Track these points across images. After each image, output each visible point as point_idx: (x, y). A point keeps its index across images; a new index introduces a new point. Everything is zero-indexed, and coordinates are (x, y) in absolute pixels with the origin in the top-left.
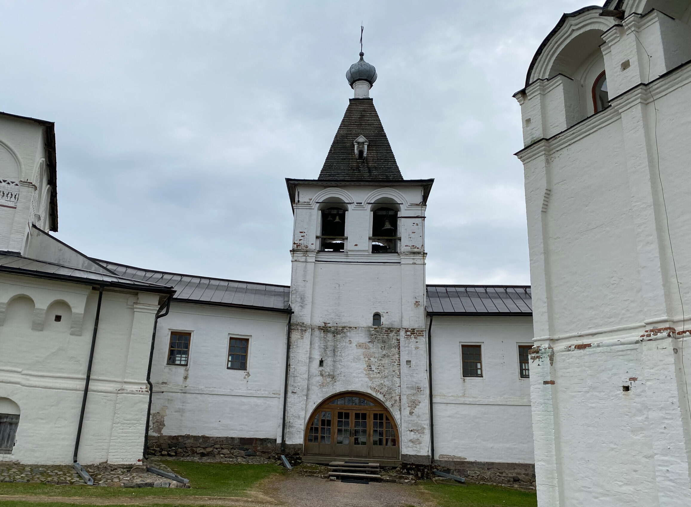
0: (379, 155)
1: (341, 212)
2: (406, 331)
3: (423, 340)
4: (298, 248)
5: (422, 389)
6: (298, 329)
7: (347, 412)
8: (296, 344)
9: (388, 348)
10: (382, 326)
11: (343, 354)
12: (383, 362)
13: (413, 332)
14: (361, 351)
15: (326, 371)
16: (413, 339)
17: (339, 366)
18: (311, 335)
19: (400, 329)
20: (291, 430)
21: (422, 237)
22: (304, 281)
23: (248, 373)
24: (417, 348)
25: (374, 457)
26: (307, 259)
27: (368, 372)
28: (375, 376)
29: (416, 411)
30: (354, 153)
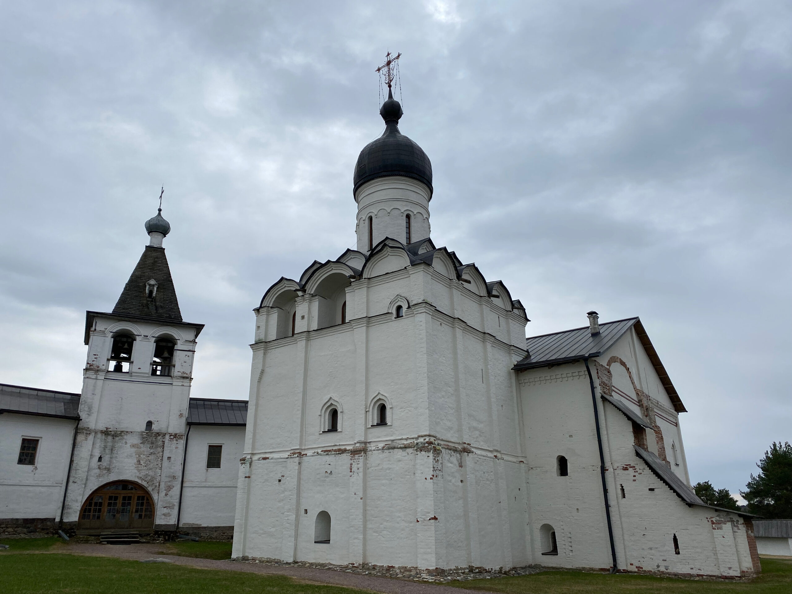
0: (166, 297)
1: (130, 340)
2: (170, 435)
3: (182, 442)
4: (91, 368)
5: (176, 477)
6: (83, 433)
7: (116, 495)
8: (80, 444)
9: (155, 448)
10: (152, 431)
11: (119, 452)
12: (149, 458)
13: (175, 436)
14: (133, 450)
15: (103, 465)
16: (175, 441)
17: (115, 461)
18: (94, 437)
19: (166, 434)
20: (69, 511)
21: (191, 366)
22: (93, 394)
23: (36, 467)
24: (177, 448)
25: (133, 528)
26: (98, 377)
27: (137, 466)
28: (143, 468)
29: (170, 493)
30: (145, 292)
